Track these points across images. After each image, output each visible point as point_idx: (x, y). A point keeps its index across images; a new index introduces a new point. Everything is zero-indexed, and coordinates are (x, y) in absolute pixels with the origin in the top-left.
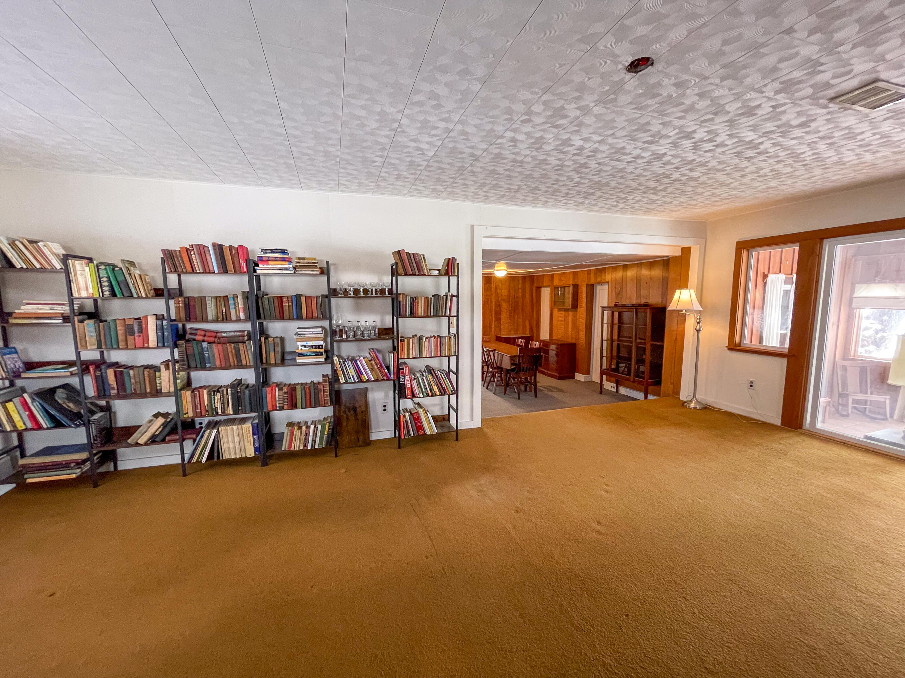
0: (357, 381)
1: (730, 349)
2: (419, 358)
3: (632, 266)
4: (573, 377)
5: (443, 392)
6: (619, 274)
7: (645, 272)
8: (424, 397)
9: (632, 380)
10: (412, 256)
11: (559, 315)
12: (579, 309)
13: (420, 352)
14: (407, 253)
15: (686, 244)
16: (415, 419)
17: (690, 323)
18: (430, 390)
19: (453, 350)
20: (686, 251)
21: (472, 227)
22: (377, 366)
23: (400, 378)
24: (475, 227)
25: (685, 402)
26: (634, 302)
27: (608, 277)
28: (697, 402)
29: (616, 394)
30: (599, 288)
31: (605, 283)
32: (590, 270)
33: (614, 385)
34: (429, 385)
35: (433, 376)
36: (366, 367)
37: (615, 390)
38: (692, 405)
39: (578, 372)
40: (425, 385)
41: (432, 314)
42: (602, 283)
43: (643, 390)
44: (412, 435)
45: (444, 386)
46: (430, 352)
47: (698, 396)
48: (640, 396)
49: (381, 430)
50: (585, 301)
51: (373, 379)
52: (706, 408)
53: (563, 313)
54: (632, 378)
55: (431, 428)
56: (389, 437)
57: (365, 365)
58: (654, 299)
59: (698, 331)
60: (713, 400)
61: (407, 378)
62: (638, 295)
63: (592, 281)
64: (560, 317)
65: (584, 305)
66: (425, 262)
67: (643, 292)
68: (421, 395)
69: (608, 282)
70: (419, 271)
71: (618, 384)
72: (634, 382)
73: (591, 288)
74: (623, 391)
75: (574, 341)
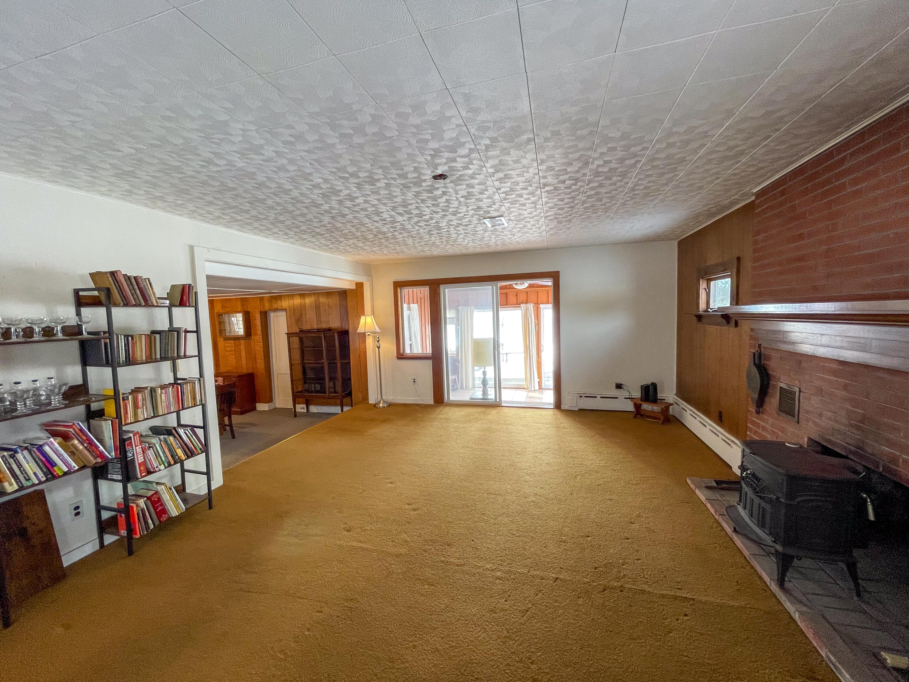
0: (44, 479)
1: (398, 358)
2: (152, 417)
3: (309, 295)
4: (255, 409)
5: (190, 454)
6: (297, 301)
7: (322, 300)
8: (165, 468)
9: (328, 396)
10: (133, 280)
11: (227, 345)
12: (253, 337)
13: (155, 407)
14: (125, 276)
15: (360, 279)
16: (154, 503)
17: (370, 342)
18: (172, 456)
19: (198, 398)
20: (360, 285)
21: (192, 248)
22: (83, 445)
23: (125, 452)
24: (195, 248)
25: (376, 404)
26: (315, 327)
27: (285, 303)
28: (384, 402)
29: (308, 413)
30: (272, 316)
31: (282, 310)
32: (263, 297)
33: (305, 406)
34: (170, 450)
35: (175, 437)
36: (63, 452)
37: (306, 411)
38: (381, 405)
39: (259, 402)
40: (164, 452)
41: (158, 356)
42: (276, 310)
43: (339, 404)
44: (152, 527)
45: (190, 445)
46: (168, 407)
47: (383, 397)
48: (337, 409)
49: (75, 547)
50: (260, 328)
51: (77, 468)
52: (390, 405)
53: (232, 342)
54: (327, 395)
55: (177, 506)
56: (91, 552)
57: (60, 449)
58: (335, 323)
59: (379, 348)
60: (391, 398)
61: (139, 449)
62: (319, 320)
63: (267, 308)
64: (228, 347)
65: (259, 332)
66: (152, 289)
67: (323, 319)
68: (162, 467)
69: (286, 309)
70: (145, 300)
71: (308, 403)
72: (330, 398)
73: (265, 315)
74: (314, 409)
75: (251, 371)
